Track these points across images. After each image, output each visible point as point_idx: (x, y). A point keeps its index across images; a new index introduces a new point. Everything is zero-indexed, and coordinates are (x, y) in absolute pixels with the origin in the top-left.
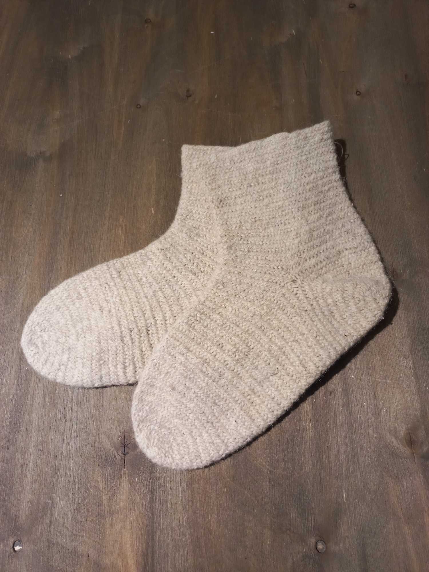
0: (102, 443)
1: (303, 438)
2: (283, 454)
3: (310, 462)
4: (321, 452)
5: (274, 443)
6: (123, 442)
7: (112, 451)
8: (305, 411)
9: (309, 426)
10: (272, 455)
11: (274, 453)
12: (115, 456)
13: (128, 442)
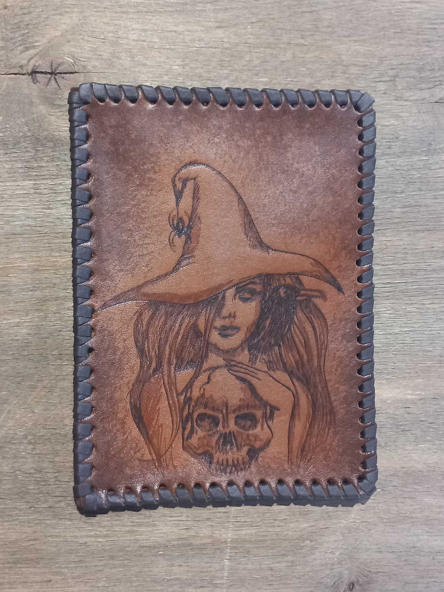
0: (60, 14)
1: (70, 520)
2: (32, 471)
3: (13, 537)
4: (38, 563)
5: (58, 448)
6: (60, 69)
7: (42, 42)
8: (135, 529)
9: (98, 536)
10: (30, 443)
11: (34, 449)
12: (27, 49)
13: (61, 82)
